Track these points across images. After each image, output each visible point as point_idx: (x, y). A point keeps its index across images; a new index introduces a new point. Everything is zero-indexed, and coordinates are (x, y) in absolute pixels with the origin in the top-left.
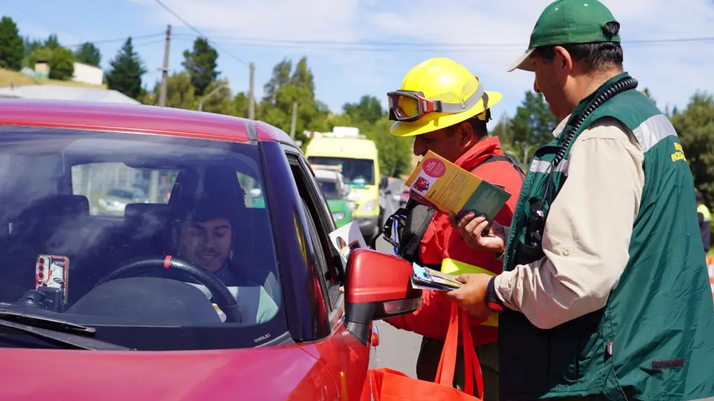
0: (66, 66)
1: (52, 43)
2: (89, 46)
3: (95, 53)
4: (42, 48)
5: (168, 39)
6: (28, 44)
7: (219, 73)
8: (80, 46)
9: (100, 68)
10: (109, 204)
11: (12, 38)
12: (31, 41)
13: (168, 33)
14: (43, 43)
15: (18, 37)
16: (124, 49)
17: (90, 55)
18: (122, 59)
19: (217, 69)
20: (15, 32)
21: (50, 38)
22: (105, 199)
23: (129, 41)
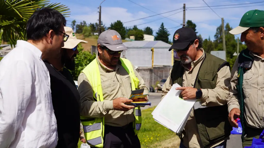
0: (141, 36)
1: (135, 28)
2: (148, 28)
3: (151, 30)
4: (132, 30)
5: (184, 10)
6: (127, 30)
7: (197, 33)
8: (145, 28)
9: (153, 35)
10: (161, 86)
11: (121, 28)
12: (128, 28)
13: (184, 7)
14: (132, 29)
15: (123, 27)
16: (161, 27)
17: (149, 31)
18: (160, 31)
19: (196, 31)
20: (122, 25)
21: (134, 26)
22: (159, 84)
23: (162, 25)
